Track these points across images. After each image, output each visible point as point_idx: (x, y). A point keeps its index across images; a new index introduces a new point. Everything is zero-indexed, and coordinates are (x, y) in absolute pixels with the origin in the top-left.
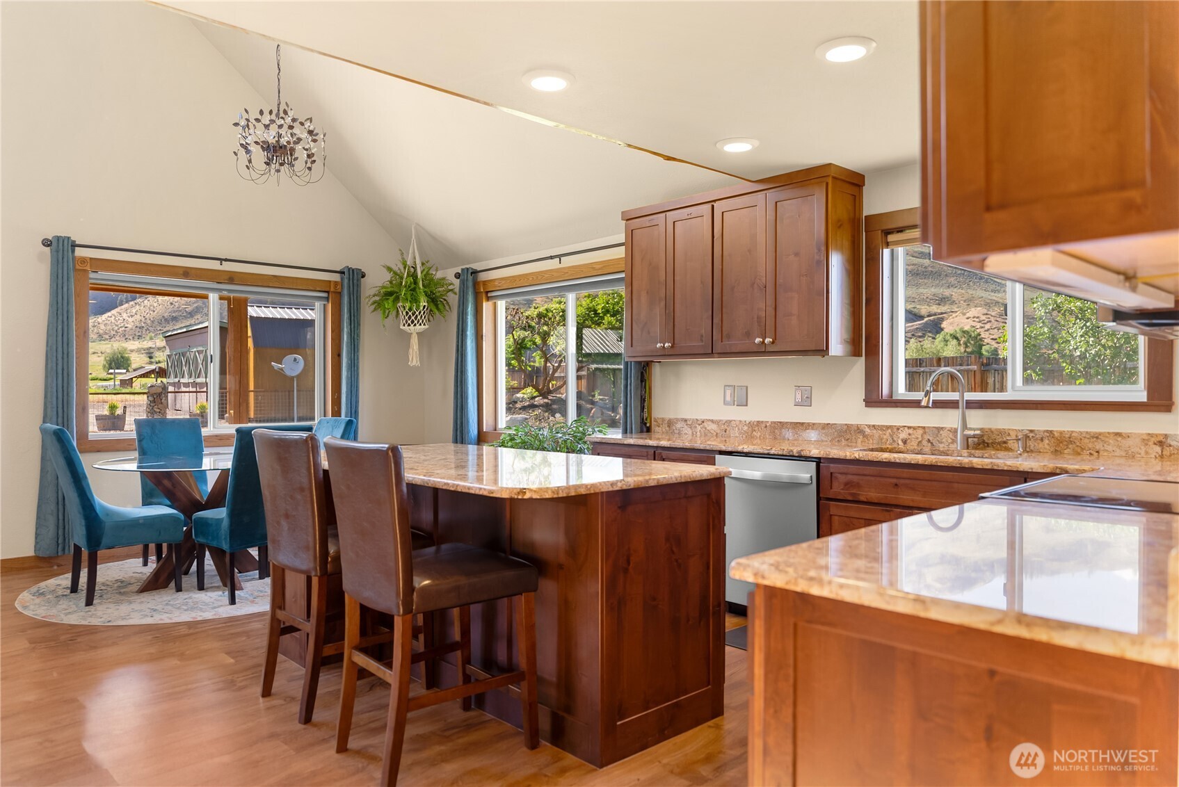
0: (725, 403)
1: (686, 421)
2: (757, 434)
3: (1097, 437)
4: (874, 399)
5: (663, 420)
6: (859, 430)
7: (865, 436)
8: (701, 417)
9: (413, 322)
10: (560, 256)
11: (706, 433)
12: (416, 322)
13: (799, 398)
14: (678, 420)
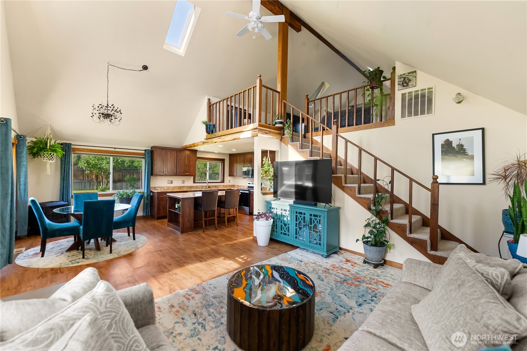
0: (168, 183)
1: (159, 187)
2: (175, 188)
3: (219, 186)
4: (194, 182)
5: (153, 187)
6: (193, 187)
7: (194, 187)
8: (163, 186)
9: (51, 159)
10: (115, 148)
11: (164, 189)
12: (52, 159)
13: (183, 182)
14: (157, 187)
